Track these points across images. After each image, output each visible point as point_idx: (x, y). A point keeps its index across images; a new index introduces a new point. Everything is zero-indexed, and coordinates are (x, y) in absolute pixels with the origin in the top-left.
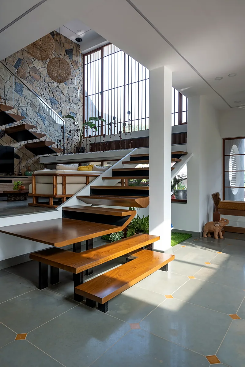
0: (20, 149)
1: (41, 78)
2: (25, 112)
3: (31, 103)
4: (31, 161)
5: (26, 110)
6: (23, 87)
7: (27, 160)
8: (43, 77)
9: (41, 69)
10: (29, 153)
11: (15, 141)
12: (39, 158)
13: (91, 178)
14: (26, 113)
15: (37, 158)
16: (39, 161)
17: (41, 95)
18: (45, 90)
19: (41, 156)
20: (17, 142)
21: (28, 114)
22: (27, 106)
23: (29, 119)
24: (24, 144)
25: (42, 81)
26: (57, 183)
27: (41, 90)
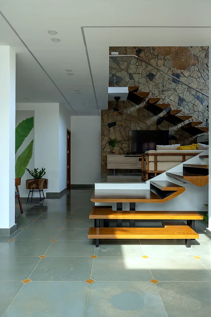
0: (177, 131)
1: (199, 61)
2: (182, 97)
3: (187, 88)
4: (188, 141)
5: (182, 95)
6: (181, 76)
7: (184, 140)
8: (201, 59)
9: (199, 53)
10: (186, 134)
11: (172, 125)
12: (196, 138)
13: (186, 157)
14: (183, 99)
15: (194, 138)
16: (197, 141)
17: (199, 78)
18: (203, 71)
19: (199, 135)
20: (174, 126)
21: (185, 99)
22: (183, 91)
23: (186, 103)
24: (181, 126)
25: (200, 64)
26: (149, 161)
27: (198, 73)
